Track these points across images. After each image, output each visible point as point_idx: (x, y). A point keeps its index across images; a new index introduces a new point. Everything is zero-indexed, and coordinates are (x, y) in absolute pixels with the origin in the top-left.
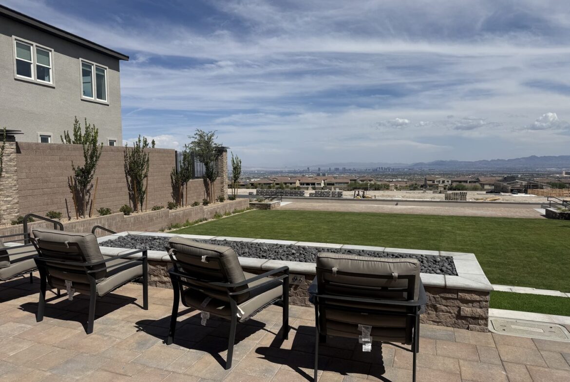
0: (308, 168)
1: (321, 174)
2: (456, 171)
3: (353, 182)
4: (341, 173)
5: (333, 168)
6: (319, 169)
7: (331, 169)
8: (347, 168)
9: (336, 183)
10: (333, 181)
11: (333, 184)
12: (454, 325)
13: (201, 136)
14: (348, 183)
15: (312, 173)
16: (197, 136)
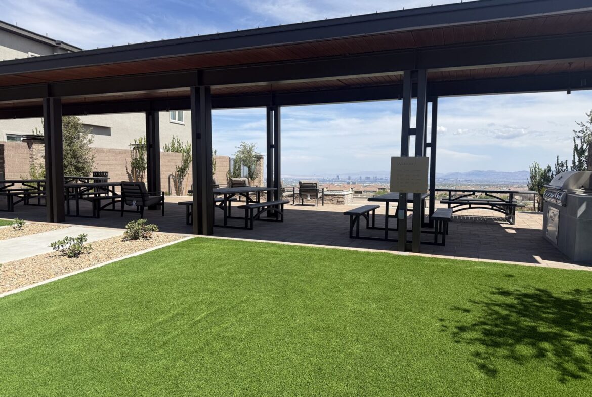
0: (338, 176)
1: (351, 183)
2: (494, 182)
3: (382, 190)
4: (372, 182)
5: (363, 177)
6: (349, 178)
7: (362, 178)
8: (379, 177)
9: (364, 191)
10: (361, 189)
11: (361, 192)
12: (337, 204)
13: (245, 146)
14: (376, 191)
15: (342, 181)
16: (241, 146)
